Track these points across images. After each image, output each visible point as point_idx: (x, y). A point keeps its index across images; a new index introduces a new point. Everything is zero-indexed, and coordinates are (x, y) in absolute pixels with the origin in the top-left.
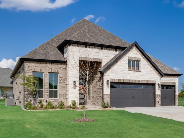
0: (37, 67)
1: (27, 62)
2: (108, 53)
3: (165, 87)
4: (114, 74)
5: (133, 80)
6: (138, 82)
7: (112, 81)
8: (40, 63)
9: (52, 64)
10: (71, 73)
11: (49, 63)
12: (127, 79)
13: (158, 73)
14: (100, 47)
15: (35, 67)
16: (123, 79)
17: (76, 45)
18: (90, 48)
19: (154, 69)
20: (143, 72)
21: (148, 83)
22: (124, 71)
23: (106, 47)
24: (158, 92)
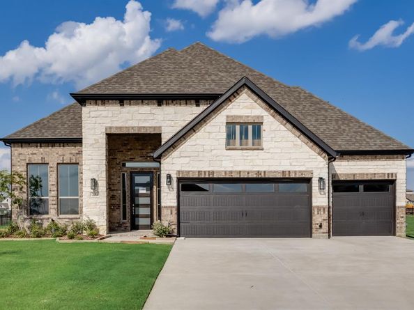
0: (35, 154)
1: (16, 145)
2: (175, 113)
3: (361, 187)
4: (187, 160)
5: (240, 172)
6: (255, 176)
7: (181, 176)
8: (41, 146)
9: (64, 146)
10: (87, 162)
11: (58, 144)
12: (223, 169)
13: (318, 150)
14: (155, 101)
15: (32, 154)
16: (211, 169)
17: (100, 102)
18: (130, 104)
19: (306, 140)
20: (271, 151)
21: (287, 176)
22: (214, 152)
23: (169, 99)
24: (321, 199)
